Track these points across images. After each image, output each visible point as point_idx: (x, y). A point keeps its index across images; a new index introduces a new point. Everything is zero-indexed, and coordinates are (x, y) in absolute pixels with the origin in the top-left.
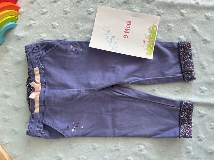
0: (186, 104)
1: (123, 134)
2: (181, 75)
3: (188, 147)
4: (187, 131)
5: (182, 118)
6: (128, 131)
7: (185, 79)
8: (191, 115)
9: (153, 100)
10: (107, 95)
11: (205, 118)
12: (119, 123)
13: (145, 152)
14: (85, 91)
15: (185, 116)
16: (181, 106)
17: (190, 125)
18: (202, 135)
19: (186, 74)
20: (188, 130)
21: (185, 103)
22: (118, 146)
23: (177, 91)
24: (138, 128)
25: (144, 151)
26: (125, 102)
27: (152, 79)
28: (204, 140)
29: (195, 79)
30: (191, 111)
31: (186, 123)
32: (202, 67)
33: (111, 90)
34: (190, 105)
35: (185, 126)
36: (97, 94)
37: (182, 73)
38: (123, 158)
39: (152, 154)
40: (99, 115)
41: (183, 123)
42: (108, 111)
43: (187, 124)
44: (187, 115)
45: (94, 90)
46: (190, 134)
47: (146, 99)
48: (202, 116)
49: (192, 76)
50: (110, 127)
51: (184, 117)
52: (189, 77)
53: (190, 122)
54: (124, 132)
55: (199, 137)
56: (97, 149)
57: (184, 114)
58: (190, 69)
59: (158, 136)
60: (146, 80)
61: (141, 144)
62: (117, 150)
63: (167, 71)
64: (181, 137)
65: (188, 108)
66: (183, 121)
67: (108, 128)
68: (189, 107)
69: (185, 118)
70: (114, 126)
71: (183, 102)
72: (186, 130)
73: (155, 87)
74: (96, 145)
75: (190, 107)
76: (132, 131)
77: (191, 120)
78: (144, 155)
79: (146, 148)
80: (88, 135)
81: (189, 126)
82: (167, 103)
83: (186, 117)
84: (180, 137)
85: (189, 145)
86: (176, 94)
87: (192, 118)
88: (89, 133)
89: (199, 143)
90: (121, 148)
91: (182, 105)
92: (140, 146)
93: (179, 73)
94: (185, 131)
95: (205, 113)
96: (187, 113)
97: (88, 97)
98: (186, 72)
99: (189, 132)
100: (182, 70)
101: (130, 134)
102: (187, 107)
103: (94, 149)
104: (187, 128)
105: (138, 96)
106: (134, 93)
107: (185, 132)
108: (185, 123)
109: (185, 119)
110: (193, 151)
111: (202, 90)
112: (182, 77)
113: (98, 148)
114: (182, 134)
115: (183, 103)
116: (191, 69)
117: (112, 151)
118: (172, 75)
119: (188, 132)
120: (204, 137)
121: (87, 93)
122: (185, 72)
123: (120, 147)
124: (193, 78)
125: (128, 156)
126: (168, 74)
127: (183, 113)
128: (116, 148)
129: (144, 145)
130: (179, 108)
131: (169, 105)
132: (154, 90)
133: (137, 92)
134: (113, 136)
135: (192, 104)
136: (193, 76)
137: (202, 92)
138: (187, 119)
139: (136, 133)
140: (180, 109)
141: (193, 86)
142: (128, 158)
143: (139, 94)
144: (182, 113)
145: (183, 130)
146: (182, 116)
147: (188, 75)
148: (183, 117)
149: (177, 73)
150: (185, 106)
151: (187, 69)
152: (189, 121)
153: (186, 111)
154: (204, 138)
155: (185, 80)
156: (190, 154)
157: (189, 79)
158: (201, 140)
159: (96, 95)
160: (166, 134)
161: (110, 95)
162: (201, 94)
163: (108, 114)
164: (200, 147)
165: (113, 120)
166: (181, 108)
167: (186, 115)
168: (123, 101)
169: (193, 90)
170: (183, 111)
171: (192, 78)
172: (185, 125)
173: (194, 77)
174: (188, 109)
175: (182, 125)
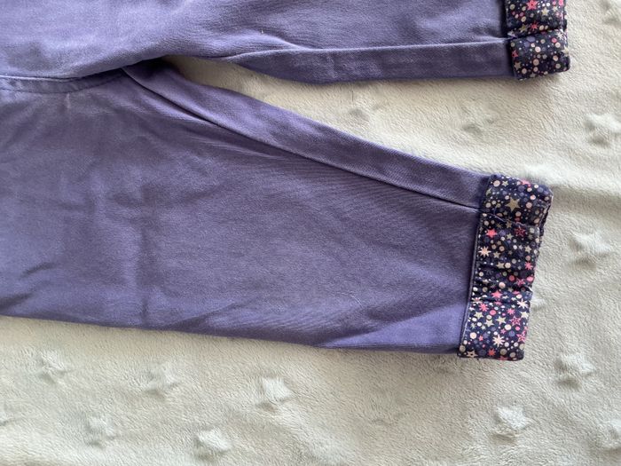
0: (512, 186)
1: (187, 316)
2: (500, 41)
3: (504, 413)
4: (503, 325)
5: (485, 258)
6: (213, 304)
7: (517, 60)
8: (528, 249)
9: (348, 161)
10: (121, 112)
11: (602, 274)
12: (173, 263)
13: (287, 416)
14: (13, 83)
15: (502, 249)
16: (481, 200)
17: (519, 297)
18: (579, 360)
19: (524, 36)
20: (509, 317)
21: (505, 184)
22: (159, 377)
23: (471, 128)
24: (266, 294)
25: (282, 408)
26: (209, 162)
27: (353, 53)
28: (588, 385)
29: (566, 65)
30: (533, 224)
31: (502, 284)
32: (609, 14)
33: (138, 89)
34: (530, 194)
35: (493, 301)
36: (69, 107)
37: (504, 33)
38: (178, 437)
39: (323, 426)
40: (78, 215)
41: (488, 285)
42: (122, 199)
43: (505, 289)
44: (508, 247)
45: (54, 81)
46: (515, 339)
47: (313, 150)
48: (586, 263)
49: (554, 48)
50: (130, 278)
51: (496, 255)
52: (538, 49)
53: (520, 282)
54: (190, 309)
55: (561, 367)
56: (61, 382)
57: (497, 239)
58: (545, 12)
59: (356, 340)
60: (323, 57)
61: (271, 376)
62: (155, 393)
63: (431, 15)
64: (468, 349)
65: (516, 210)
66: (486, 277)
67: (116, 280)
68: (522, 204)
69: (497, 261)
70: (150, 275)
71: (495, 178)
72: (494, 317)
73: (365, 99)
74: (55, 360)
75: (529, 205)
76: (233, 307)
77: (531, 273)
78: (279, 429)
79: (297, 397)
80: (18, 309)
81: (515, 303)
82: (415, 180)
83: (505, 254)
84: (462, 348)
85: (511, 403)
86: (466, 143)
87: (534, 264)
88: (24, 297)
89: (559, 397)
90: (174, 385)
91: (489, 191)
92: (269, 384)
93: (491, 32)
94: (489, 323)
95: (602, 247)
96: (510, 236)
97: (28, 113)
98: (523, 30)
99: (513, 329)
100: (503, 17)
101: (222, 321)
102: (514, 204)
103: (45, 377)
104: (505, 311)
105: (274, 134)
106: (259, 117)
107: (488, 329)
108: (498, 288)
109: (500, 265)
110: (529, 432)
111: (597, 131)
112: (502, 54)
113: (62, 373)
114: (473, 336)
115: (497, 184)
116: (551, 12)
117: (129, 398)
118: (452, 37)
119: (508, 327)
120: (587, 367)
121: (21, 97)
122: (520, 25)
123: (170, 379)
124: (556, 59)
125: (206, 428)
126: (434, 34)
127: (491, 233)
128: (150, 385)
129: (286, 382)
130: (474, 211)
131: (425, 189)
132: (357, 113)
133: (273, 114)
134: (138, 321)
135: (541, 190)
136: (558, 45)
137: (600, 142)
138: (508, 265)
139: (250, 317)
140: (479, 216)
141: (557, 110)
142: (201, 438)
143: (282, 127)
144: (483, 233)
145: (484, 317)
146: (485, 252)
147: (531, 39)
148: (491, 258)
149: (477, 31)
150: (501, 197)
151: (532, 11)
152: (520, 278)
153: (504, 227)
154: (589, 374)
155: (517, 66)
156: (510, 449)
157: (536, 62)
158: (570, 384)
159: (62, 109)
160: (396, 332)
161: (132, 114)
162: (593, 152)
163: (125, 212)
164: (563, 419)
165: (146, 244)
166: (482, 208)
167: (503, 244)
168: (199, 154)
169: (556, 127)
170: (492, 227)
171: (550, 59)
172: (497, 295)
173: (559, 55)
174: (518, 214)
175: (478, 294)
